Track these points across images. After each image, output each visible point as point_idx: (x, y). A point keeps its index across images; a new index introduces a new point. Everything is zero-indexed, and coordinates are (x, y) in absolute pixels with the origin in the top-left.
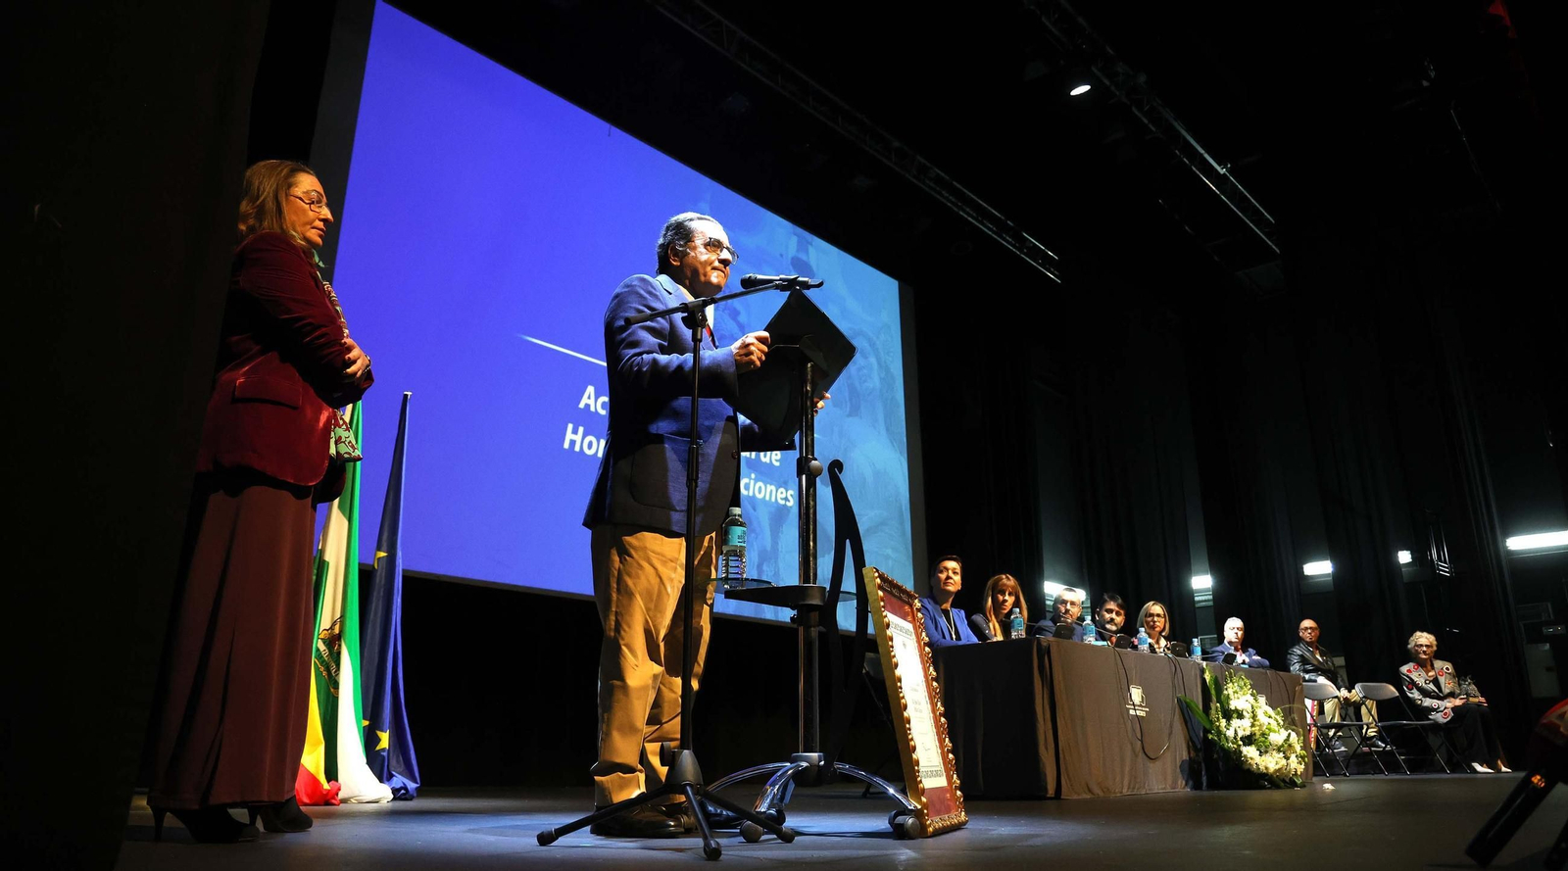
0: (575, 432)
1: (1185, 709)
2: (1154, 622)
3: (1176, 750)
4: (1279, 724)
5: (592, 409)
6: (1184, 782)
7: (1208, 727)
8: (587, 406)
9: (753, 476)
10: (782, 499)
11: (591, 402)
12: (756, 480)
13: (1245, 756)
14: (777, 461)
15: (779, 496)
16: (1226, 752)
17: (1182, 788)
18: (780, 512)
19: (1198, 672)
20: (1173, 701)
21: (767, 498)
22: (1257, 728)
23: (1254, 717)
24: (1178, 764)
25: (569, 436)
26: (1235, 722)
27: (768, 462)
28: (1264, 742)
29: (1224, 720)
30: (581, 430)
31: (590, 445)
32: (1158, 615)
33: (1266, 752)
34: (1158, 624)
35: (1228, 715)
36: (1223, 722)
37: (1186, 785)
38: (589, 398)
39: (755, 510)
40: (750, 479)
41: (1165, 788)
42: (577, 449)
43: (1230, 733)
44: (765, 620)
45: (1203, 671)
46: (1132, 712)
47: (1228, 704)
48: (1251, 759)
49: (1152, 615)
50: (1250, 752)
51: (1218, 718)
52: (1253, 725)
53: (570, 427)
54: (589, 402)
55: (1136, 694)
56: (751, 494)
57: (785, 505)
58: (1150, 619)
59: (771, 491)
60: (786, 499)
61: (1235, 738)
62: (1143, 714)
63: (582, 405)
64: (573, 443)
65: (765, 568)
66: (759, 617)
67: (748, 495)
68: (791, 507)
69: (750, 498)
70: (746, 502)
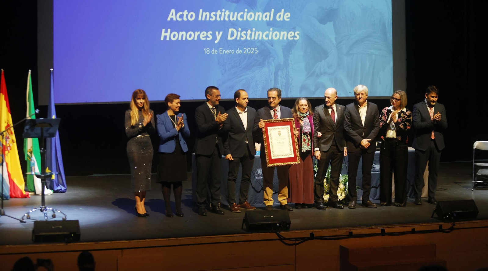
0: (166, 32)
5: (174, 19)
8: (172, 19)
9: (271, 29)
11: (174, 17)
12: (273, 32)
15: (290, 36)
18: (289, 46)
21: (281, 39)
25: (163, 34)
27: (282, 20)
30: (169, 30)
31: (174, 36)
38: (172, 15)
39: (272, 46)
40: (270, 31)
42: (168, 39)
53: (164, 30)
54: (172, 17)
56: (270, 38)
57: (294, 40)
59: (284, 35)
60: (294, 37)
63: (169, 19)
64: (165, 37)
65: (279, 73)
67: (268, 40)
68: (297, 40)
69: (270, 40)
70: (267, 43)
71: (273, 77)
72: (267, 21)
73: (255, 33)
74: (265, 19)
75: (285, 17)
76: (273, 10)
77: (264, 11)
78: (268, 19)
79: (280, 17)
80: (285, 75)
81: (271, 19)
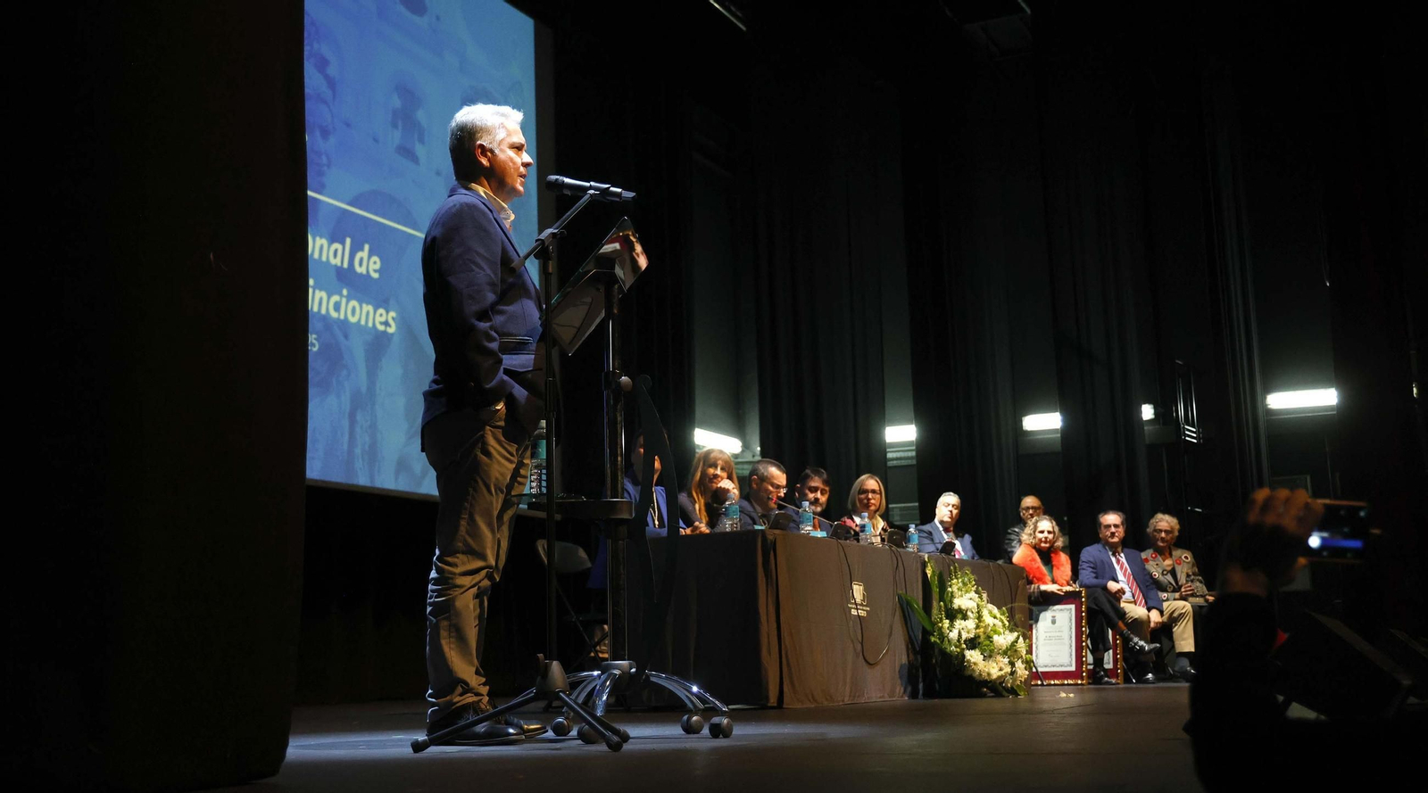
1: (905, 608)
2: (869, 500)
3: (896, 654)
4: (1004, 625)
6: (902, 690)
7: (929, 628)
9: (345, 292)
10: (381, 323)
12: (349, 298)
13: (969, 661)
14: (375, 271)
15: (378, 319)
16: (946, 655)
17: (900, 697)
18: (378, 342)
19: (919, 565)
20: (894, 598)
21: (363, 322)
22: (982, 630)
23: (980, 617)
24: (897, 670)
26: (959, 623)
27: (365, 272)
28: (988, 646)
29: (948, 621)
32: (873, 491)
33: (990, 656)
34: (872, 501)
35: (954, 614)
36: (946, 623)
37: (905, 691)
39: (346, 337)
40: (341, 295)
41: (883, 697)
43: (953, 635)
44: (357, 486)
45: (924, 565)
46: (854, 612)
47: (951, 602)
48: (975, 664)
49: (866, 491)
50: (973, 656)
51: (941, 619)
52: (978, 627)
55: (858, 591)
56: (342, 317)
57: (385, 332)
58: (863, 496)
59: (368, 313)
60: (386, 324)
61: (959, 641)
62: (862, 613)
65: (359, 417)
66: (350, 482)
67: (338, 319)
68: (392, 334)
69: (342, 321)
70: (335, 327)
71: (346, 423)
72: (336, 266)
73: (314, 292)
74: (333, 261)
75: (372, 266)
76: (348, 241)
77: (332, 240)
78: (337, 262)
79: (361, 265)
80: (369, 423)
81: (346, 265)
